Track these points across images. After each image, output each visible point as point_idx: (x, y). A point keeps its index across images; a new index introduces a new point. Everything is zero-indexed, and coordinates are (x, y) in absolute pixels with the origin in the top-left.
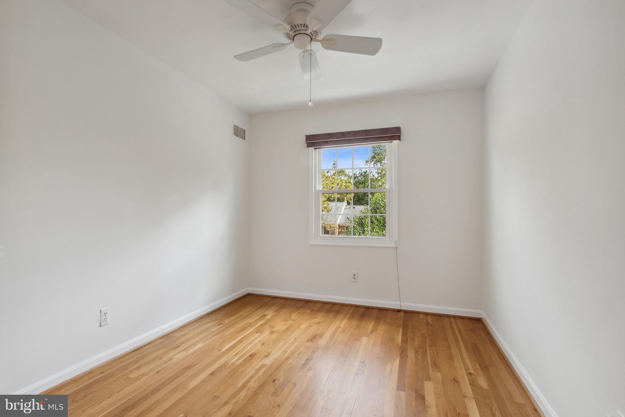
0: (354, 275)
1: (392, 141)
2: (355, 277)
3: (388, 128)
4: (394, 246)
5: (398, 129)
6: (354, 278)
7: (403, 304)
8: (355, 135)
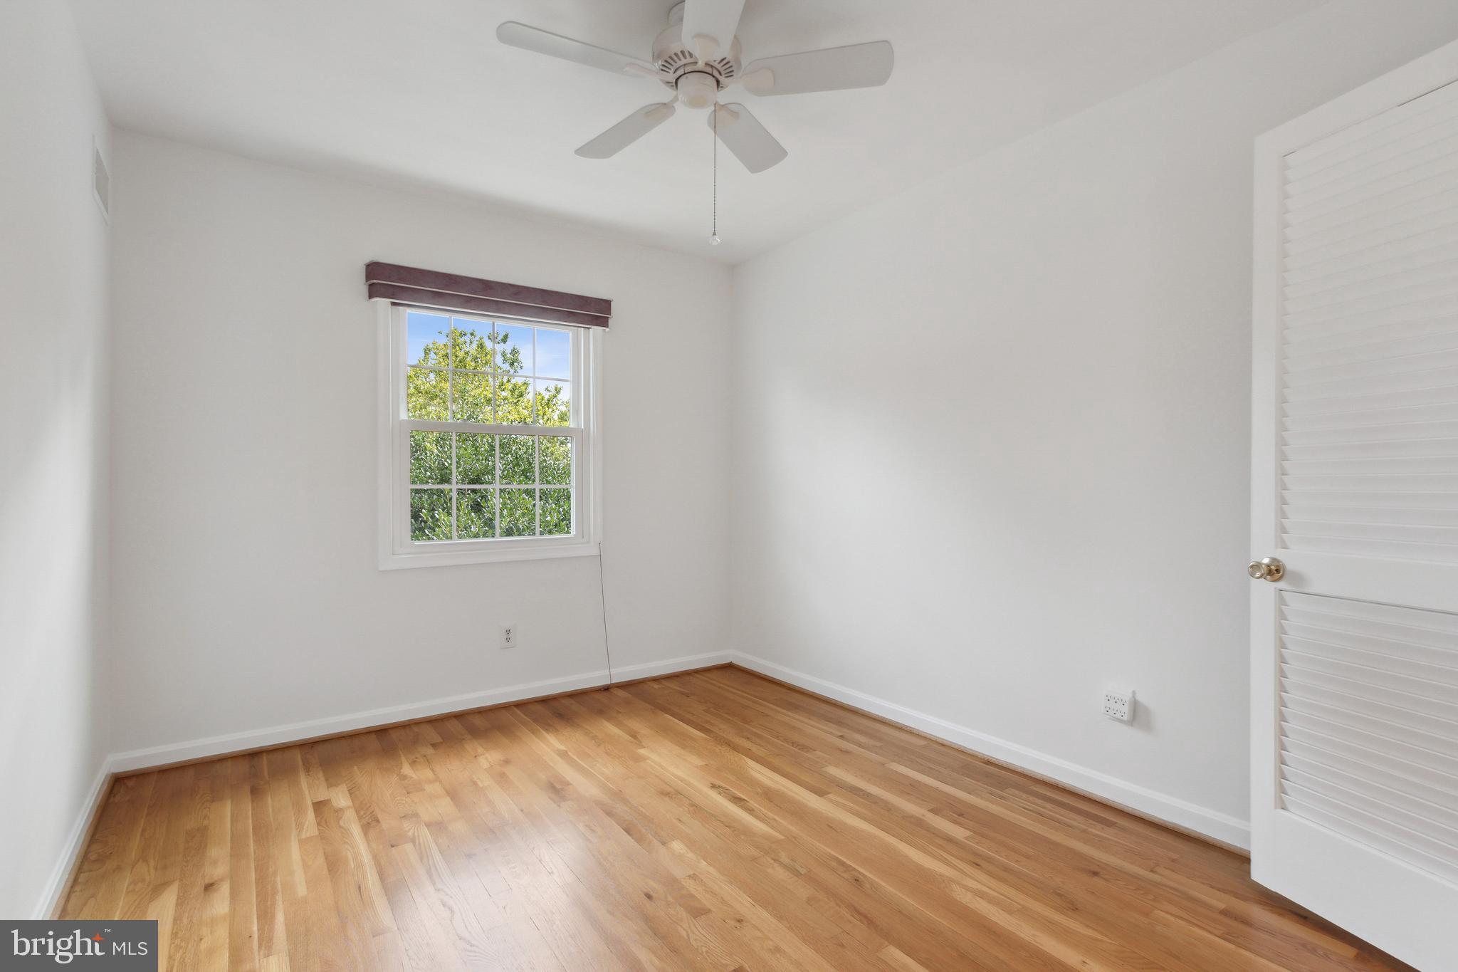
0: (508, 632)
1: (589, 326)
2: (510, 636)
3: (592, 298)
4: (596, 552)
5: (605, 305)
6: (508, 640)
7: (614, 671)
8: (516, 294)
